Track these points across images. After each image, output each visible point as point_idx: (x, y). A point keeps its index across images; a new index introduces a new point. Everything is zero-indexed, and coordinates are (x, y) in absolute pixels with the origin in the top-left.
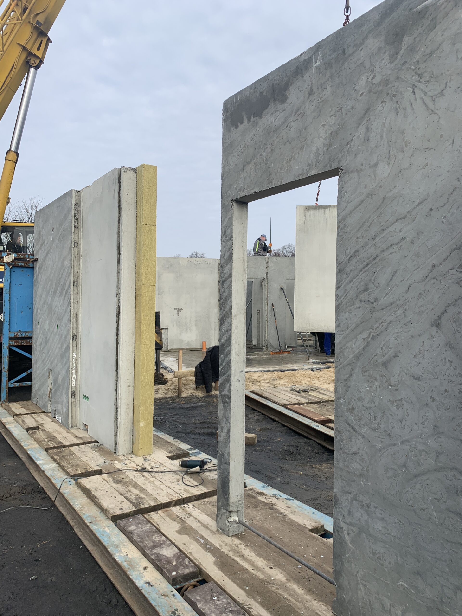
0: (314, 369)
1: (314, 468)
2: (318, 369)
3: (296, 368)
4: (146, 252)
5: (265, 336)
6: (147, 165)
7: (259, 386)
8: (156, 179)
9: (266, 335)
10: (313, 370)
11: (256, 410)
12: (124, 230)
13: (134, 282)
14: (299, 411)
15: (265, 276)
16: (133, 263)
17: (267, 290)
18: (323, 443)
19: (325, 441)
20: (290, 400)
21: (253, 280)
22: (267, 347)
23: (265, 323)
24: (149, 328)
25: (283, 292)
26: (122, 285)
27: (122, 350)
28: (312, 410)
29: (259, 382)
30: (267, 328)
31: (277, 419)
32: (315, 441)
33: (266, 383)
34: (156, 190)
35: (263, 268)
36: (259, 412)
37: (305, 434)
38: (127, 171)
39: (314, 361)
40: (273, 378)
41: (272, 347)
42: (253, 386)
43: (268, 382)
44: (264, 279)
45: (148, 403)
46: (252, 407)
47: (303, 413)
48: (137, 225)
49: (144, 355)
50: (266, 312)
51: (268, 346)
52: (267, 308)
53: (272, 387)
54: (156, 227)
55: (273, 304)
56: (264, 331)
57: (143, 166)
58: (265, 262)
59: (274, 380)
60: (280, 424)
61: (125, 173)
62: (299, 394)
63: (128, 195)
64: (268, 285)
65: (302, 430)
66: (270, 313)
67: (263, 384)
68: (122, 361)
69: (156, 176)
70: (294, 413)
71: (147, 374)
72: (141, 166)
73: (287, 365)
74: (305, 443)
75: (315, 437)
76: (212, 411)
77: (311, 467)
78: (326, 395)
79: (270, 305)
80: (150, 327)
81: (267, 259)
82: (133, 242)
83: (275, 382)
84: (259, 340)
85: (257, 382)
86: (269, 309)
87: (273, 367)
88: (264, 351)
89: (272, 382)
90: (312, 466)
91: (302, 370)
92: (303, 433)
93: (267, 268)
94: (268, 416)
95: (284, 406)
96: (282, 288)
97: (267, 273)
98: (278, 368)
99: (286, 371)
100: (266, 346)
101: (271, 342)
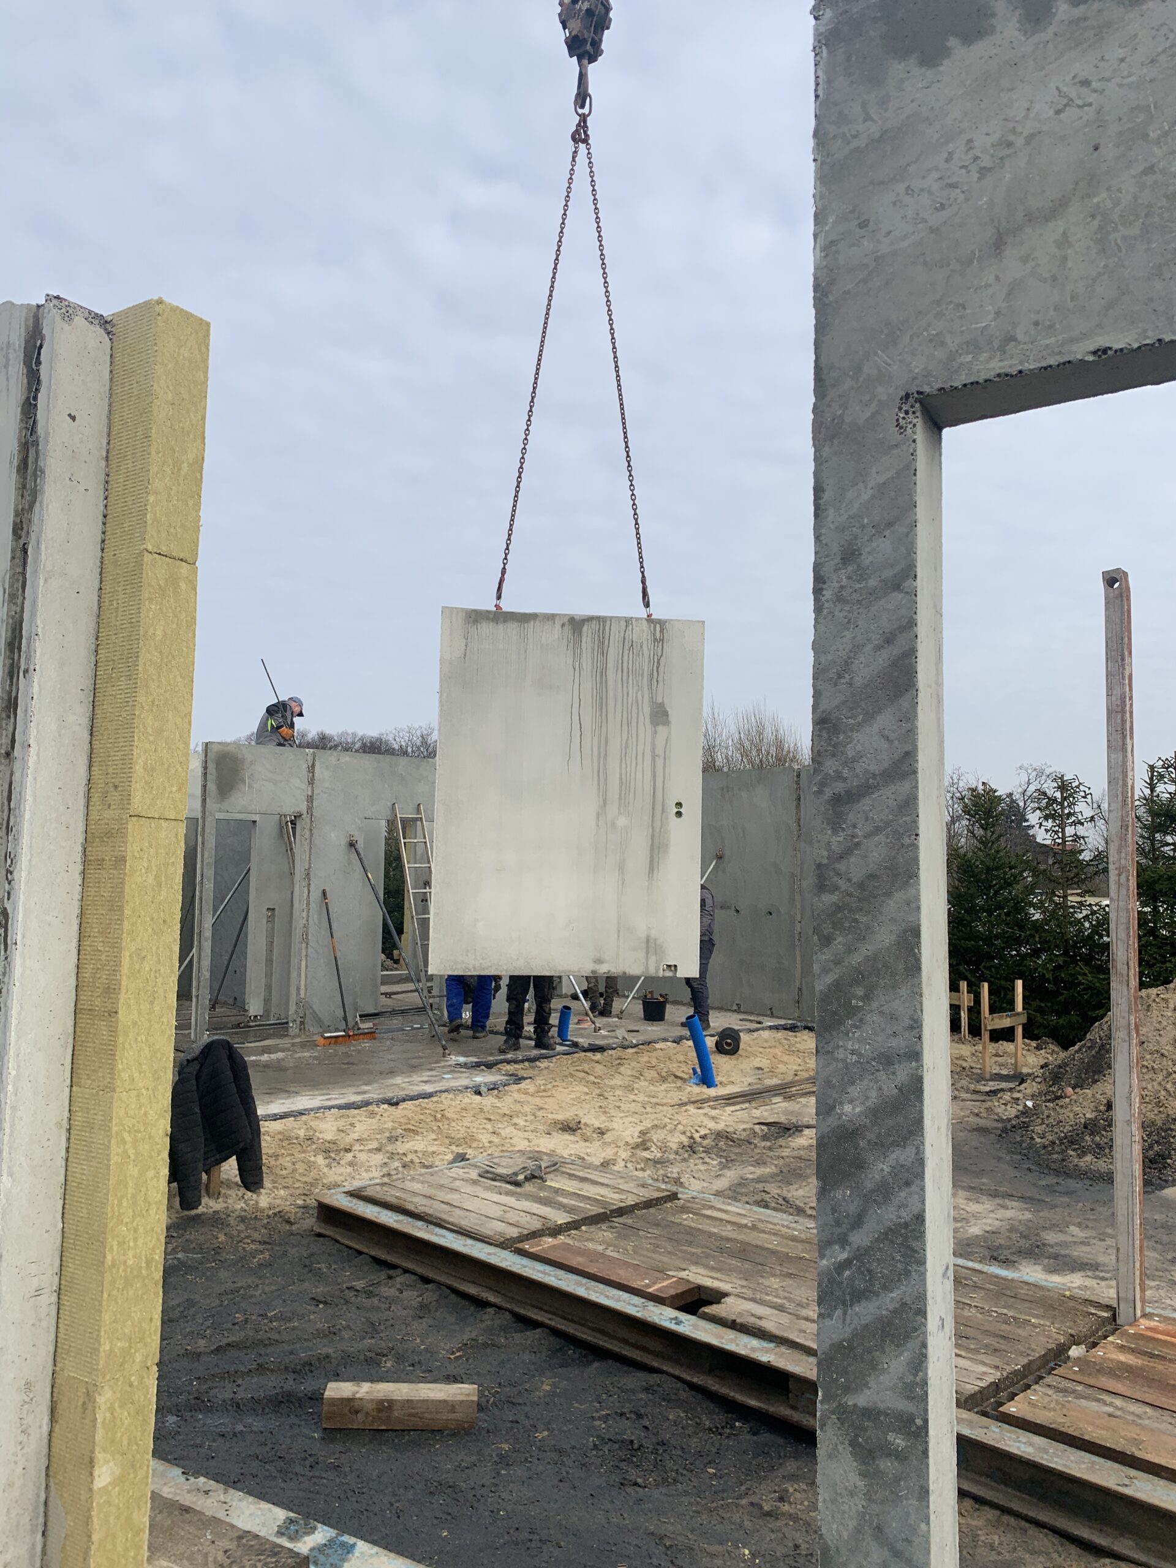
0: (483, 1089)
1: (768, 1514)
2: (493, 1087)
3: (429, 1088)
4: (152, 670)
5: (298, 989)
6: (175, 309)
7: (351, 1164)
8: (206, 373)
9: (303, 987)
10: (479, 1093)
11: (394, 1267)
12: (49, 567)
13: (82, 802)
14: (577, 1261)
15: (303, 807)
16: (78, 720)
17: (307, 849)
18: (712, 1384)
19: (711, 1371)
20: (512, 1217)
21: (256, 818)
22: (302, 1023)
23: (300, 950)
24: (151, 1012)
25: (354, 856)
26: (27, 816)
27: (13, 1125)
28: (609, 1253)
29: (348, 1150)
30: (303, 963)
31: (492, 1298)
32: (678, 1378)
33: (370, 1151)
34: (204, 418)
35: (299, 784)
36: (406, 1271)
37: (628, 1352)
38: (77, 319)
39: (462, 1059)
40: (387, 1134)
41: (319, 1021)
42: (329, 1166)
43: (379, 1150)
44: (301, 816)
45: (136, 1367)
46: (373, 1253)
47: (593, 1269)
48: (108, 555)
49: (124, 1142)
50: (304, 914)
51: (307, 1020)
52: (308, 904)
53: (397, 1164)
54: (195, 571)
55: (324, 893)
56: (294, 974)
57: (159, 308)
58: (305, 766)
59: (393, 1139)
60: (507, 1315)
61: (66, 326)
62: (518, 1190)
63: (73, 418)
64: (311, 835)
65: (603, 1332)
66: (314, 918)
67: (362, 1157)
68: (11, 1174)
69: (205, 360)
70: (561, 1273)
71: (136, 1230)
72: (147, 306)
73: (391, 1081)
74: (647, 1389)
75: (669, 1359)
76: (229, 1285)
77: (756, 1510)
78: (602, 1184)
79: (316, 894)
80: (157, 1008)
81: (310, 758)
82: (87, 624)
83: (400, 1147)
84: (267, 1001)
85: (338, 1151)
86: (313, 905)
87: (354, 1089)
88: (294, 1037)
89: (389, 1148)
90: (761, 1508)
91: (451, 1096)
92: (617, 1349)
93: (311, 782)
94: (449, 1287)
95: (505, 1244)
96: (352, 845)
97: (310, 799)
98: (373, 1092)
99: (404, 1100)
100: (299, 1020)
101: (315, 1007)
